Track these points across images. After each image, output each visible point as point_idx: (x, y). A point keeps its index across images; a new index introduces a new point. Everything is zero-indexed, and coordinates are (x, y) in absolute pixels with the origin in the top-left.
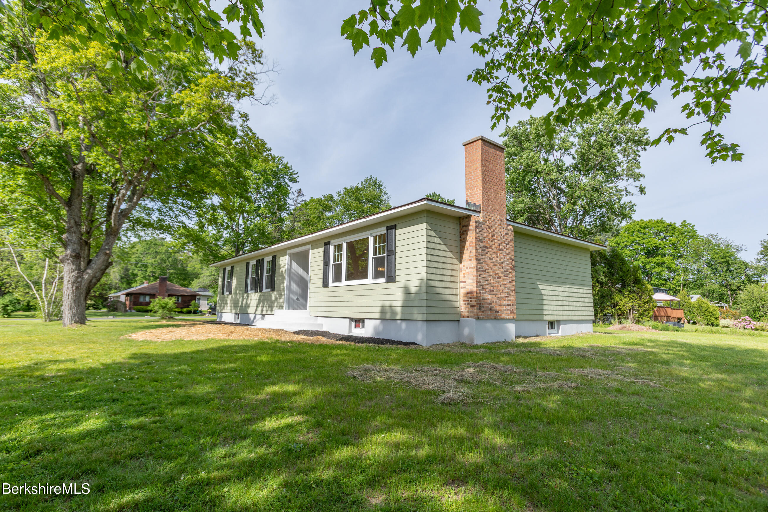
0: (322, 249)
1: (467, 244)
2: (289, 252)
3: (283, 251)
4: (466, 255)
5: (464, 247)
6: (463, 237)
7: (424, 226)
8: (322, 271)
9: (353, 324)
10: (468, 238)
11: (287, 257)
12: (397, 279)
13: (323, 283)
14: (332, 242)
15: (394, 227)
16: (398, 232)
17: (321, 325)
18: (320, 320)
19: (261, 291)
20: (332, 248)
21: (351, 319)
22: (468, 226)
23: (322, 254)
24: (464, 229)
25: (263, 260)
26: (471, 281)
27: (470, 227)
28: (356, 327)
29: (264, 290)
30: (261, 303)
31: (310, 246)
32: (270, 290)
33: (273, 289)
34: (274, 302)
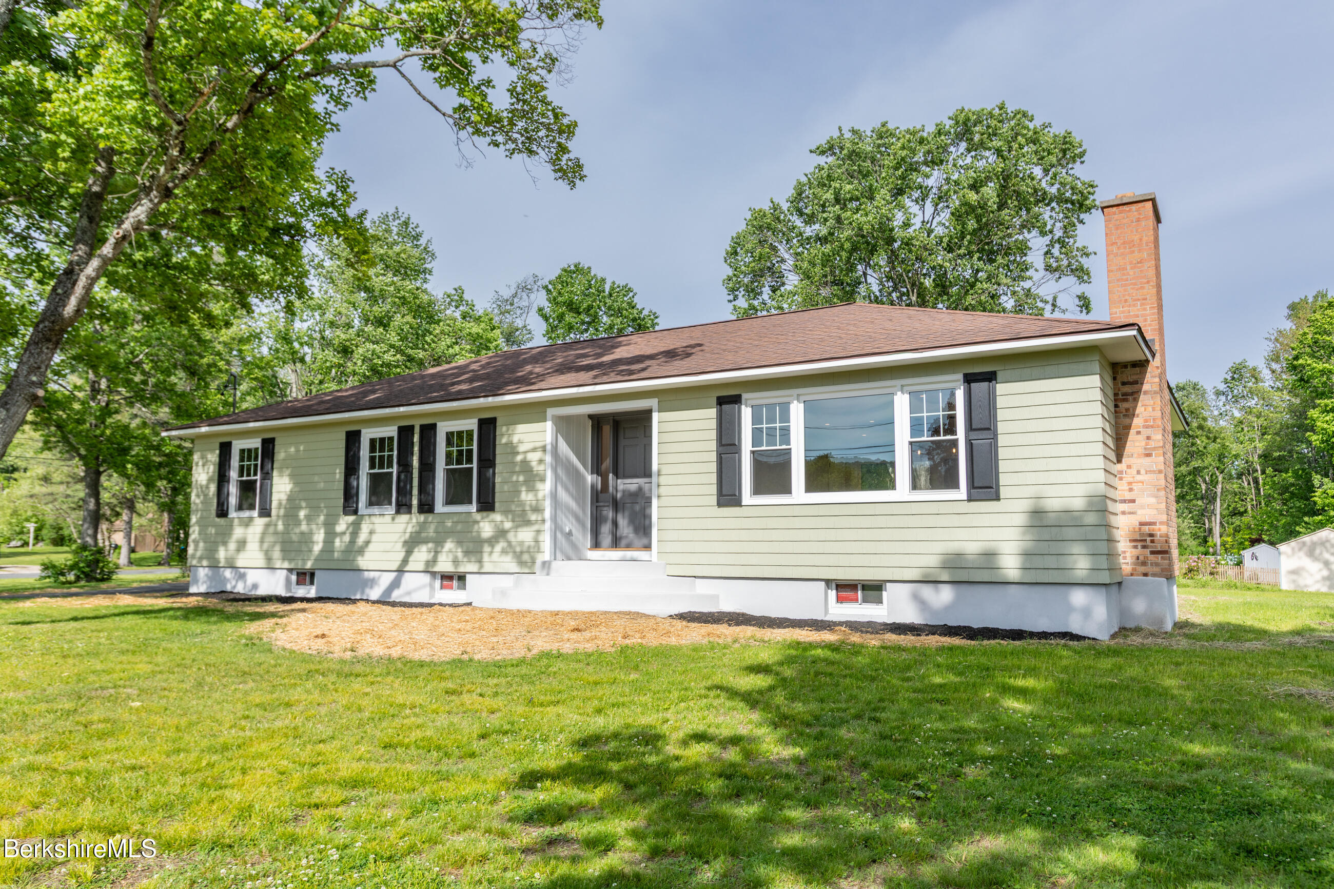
0: (712, 412)
1: (1137, 422)
2: (551, 412)
3: (535, 411)
4: (1134, 443)
5: (1129, 427)
6: (1123, 406)
7: (1095, 380)
8: (713, 467)
9: (832, 594)
10: (1140, 409)
11: (549, 425)
12: (1003, 492)
13: (720, 493)
14: (745, 396)
15: (991, 377)
16: (1001, 388)
17: (715, 598)
18: (703, 587)
19: (426, 507)
20: (746, 413)
21: (828, 582)
22: (1139, 382)
23: (713, 424)
24: (1127, 389)
25: (429, 431)
26: (1153, 500)
27: (1146, 387)
28: (840, 600)
29: (439, 507)
30: (425, 542)
31: (653, 403)
32: (473, 508)
33: (487, 505)
34: (492, 541)
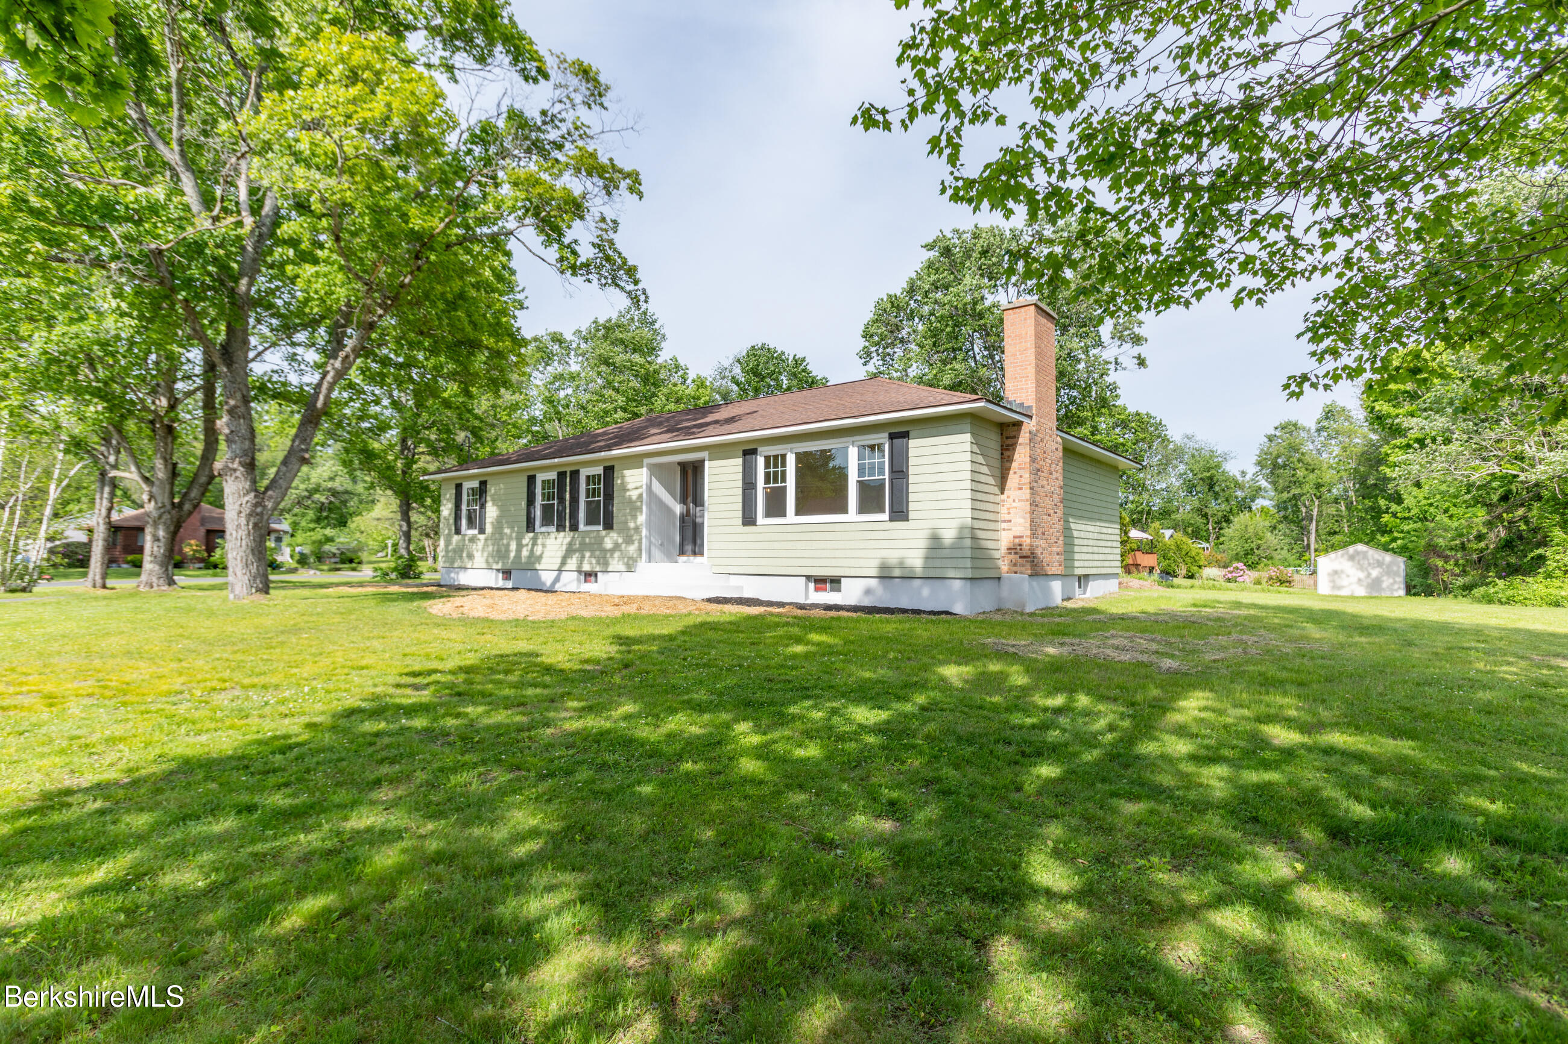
0: (740, 461)
1: (1014, 465)
2: (646, 461)
3: (636, 461)
4: (1012, 480)
5: (1009, 469)
6: (1006, 453)
7: (967, 437)
8: (740, 499)
9: (812, 585)
10: (1016, 457)
11: (645, 470)
12: (911, 515)
13: (744, 517)
14: (760, 449)
15: (906, 435)
16: (912, 443)
17: (741, 588)
18: (735, 581)
19: (574, 528)
20: (761, 461)
21: (808, 578)
22: (1016, 437)
23: (740, 469)
24: (1009, 442)
25: (575, 474)
26: (1022, 521)
27: (1021, 440)
28: (816, 590)
29: (582, 527)
30: (575, 551)
31: (704, 454)
32: (601, 528)
33: (609, 526)
34: (613, 551)
